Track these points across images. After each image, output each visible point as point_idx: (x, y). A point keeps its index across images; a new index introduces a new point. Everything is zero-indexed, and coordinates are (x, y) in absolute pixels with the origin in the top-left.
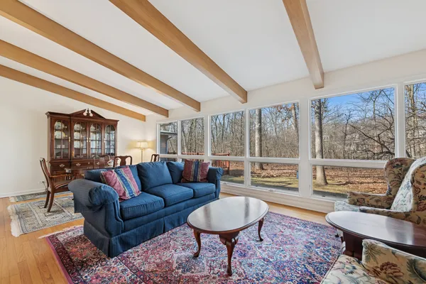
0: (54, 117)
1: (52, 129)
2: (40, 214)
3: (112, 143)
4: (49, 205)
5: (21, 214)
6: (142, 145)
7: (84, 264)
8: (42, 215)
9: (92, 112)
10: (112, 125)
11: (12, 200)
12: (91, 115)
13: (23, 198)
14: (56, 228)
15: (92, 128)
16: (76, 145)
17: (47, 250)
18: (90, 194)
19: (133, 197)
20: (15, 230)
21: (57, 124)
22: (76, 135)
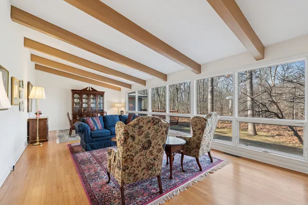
0: (74, 92)
1: (73, 98)
2: (67, 137)
3: (101, 105)
4: (70, 134)
5: (60, 137)
6: (118, 105)
7: (77, 152)
8: (67, 138)
9: (91, 88)
10: (102, 94)
11: (58, 132)
12: (91, 90)
13: (62, 131)
14: (71, 142)
15: (92, 96)
16: (84, 105)
17: (67, 148)
18: (79, 126)
19: (98, 130)
20: (58, 142)
21: (76, 95)
22: (84, 101)
